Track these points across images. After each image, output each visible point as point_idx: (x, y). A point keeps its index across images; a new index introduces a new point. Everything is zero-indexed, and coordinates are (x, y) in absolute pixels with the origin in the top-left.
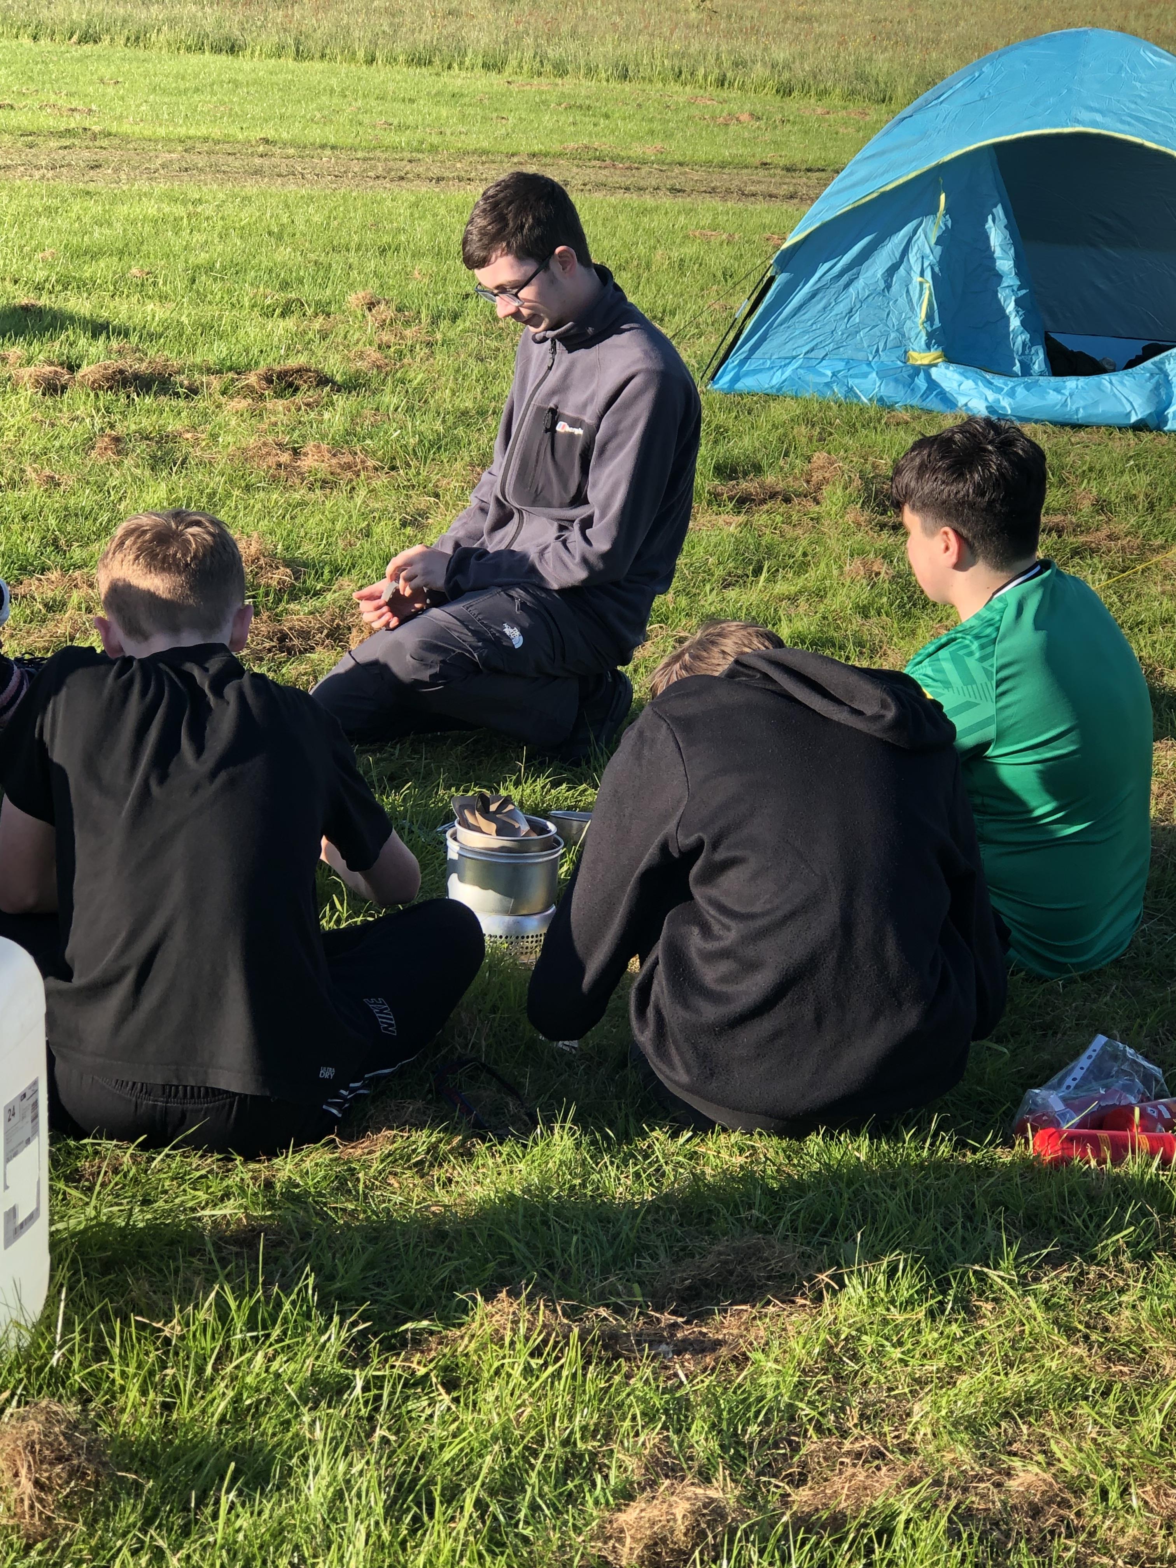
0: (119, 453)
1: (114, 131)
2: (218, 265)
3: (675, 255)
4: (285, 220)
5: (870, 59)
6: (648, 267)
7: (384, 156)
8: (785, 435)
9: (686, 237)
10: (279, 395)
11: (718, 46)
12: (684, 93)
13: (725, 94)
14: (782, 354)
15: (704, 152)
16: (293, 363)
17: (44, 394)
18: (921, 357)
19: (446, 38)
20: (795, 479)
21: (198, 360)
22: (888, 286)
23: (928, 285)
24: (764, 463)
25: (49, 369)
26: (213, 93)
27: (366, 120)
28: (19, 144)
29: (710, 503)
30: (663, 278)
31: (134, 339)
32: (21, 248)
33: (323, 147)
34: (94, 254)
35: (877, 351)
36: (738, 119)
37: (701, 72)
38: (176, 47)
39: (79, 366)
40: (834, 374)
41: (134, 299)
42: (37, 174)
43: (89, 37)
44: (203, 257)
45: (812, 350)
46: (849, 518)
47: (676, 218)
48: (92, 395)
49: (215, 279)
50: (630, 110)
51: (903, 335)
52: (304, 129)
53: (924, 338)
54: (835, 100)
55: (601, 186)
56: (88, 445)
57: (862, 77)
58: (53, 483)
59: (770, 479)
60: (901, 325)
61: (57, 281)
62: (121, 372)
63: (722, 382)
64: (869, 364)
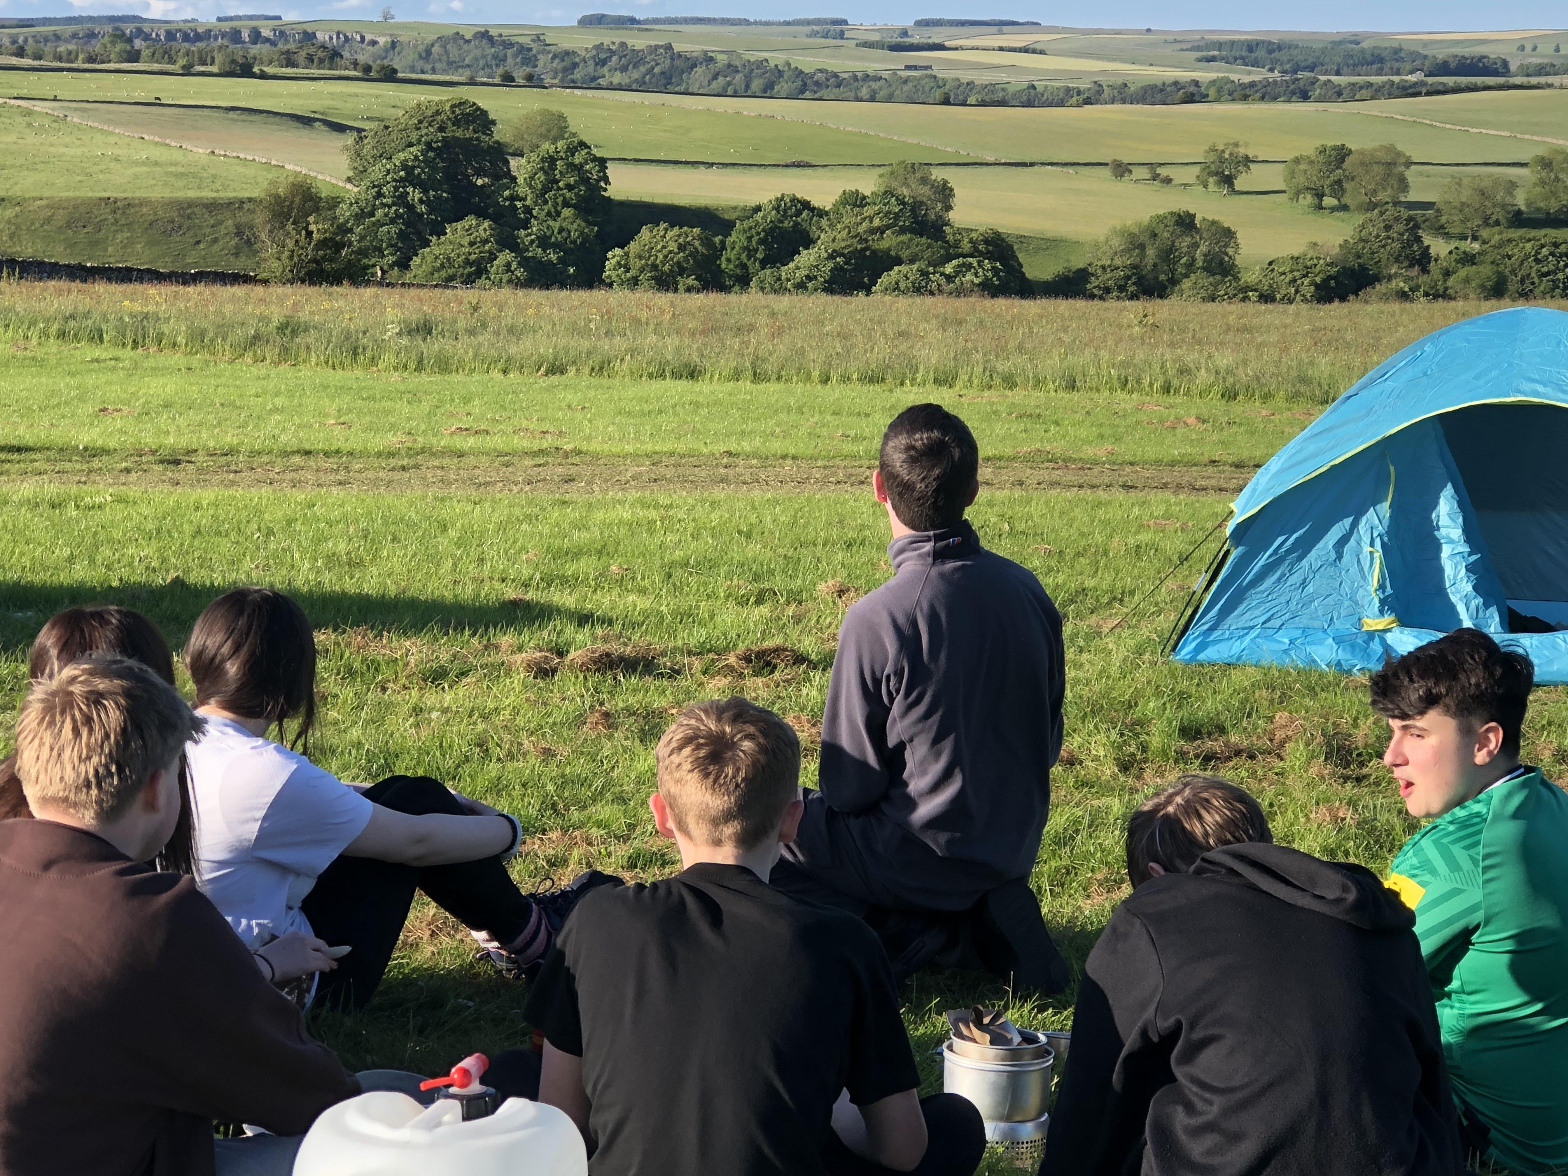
0: (610, 727)
1: (584, 449)
2: (692, 562)
3: (1131, 541)
4: (753, 519)
5: (1312, 363)
6: (1106, 553)
7: (845, 463)
8: (1247, 700)
9: (1141, 526)
10: (757, 673)
11: (1163, 355)
12: (1132, 400)
13: (1171, 400)
14: (1240, 625)
15: (1151, 452)
16: (769, 644)
17: (535, 678)
18: (1374, 622)
19: (898, 357)
20: (1259, 738)
21: (680, 643)
22: (1340, 556)
23: (1378, 554)
24: (1228, 724)
25: (538, 654)
26: (676, 414)
27: (824, 432)
28: (496, 464)
29: (1176, 761)
30: (1121, 563)
31: (618, 627)
32: (506, 552)
33: (784, 457)
34: (576, 554)
35: (1332, 619)
36: (1185, 423)
37: (1146, 381)
38: (636, 375)
39: (568, 652)
40: (1291, 642)
41: (615, 593)
42: (515, 489)
43: (556, 369)
44: (678, 554)
45: (1269, 620)
46: (1313, 771)
47: (1131, 509)
48: (581, 677)
49: (691, 573)
50: (1078, 417)
51: (1357, 603)
52: (764, 442)
53: (1378, 604)
54: (1279, 401)
55: (1054, 484)
56: (580, 720)
57: (1304, 380)
58: (548, 754)
59: (1234, 738)
60: (1354, 592)
61: (542, 579)
62: (608, 655)
63: (1183, 653)
64: (1325, 631)
